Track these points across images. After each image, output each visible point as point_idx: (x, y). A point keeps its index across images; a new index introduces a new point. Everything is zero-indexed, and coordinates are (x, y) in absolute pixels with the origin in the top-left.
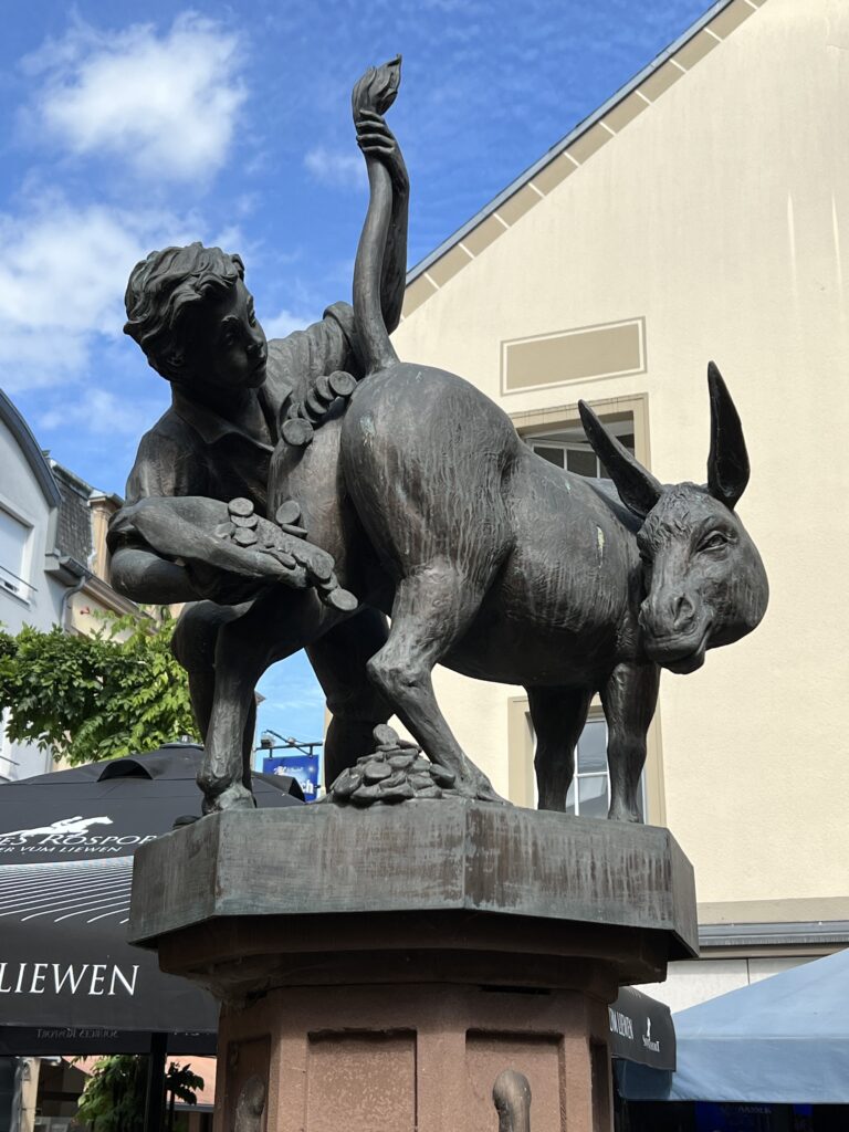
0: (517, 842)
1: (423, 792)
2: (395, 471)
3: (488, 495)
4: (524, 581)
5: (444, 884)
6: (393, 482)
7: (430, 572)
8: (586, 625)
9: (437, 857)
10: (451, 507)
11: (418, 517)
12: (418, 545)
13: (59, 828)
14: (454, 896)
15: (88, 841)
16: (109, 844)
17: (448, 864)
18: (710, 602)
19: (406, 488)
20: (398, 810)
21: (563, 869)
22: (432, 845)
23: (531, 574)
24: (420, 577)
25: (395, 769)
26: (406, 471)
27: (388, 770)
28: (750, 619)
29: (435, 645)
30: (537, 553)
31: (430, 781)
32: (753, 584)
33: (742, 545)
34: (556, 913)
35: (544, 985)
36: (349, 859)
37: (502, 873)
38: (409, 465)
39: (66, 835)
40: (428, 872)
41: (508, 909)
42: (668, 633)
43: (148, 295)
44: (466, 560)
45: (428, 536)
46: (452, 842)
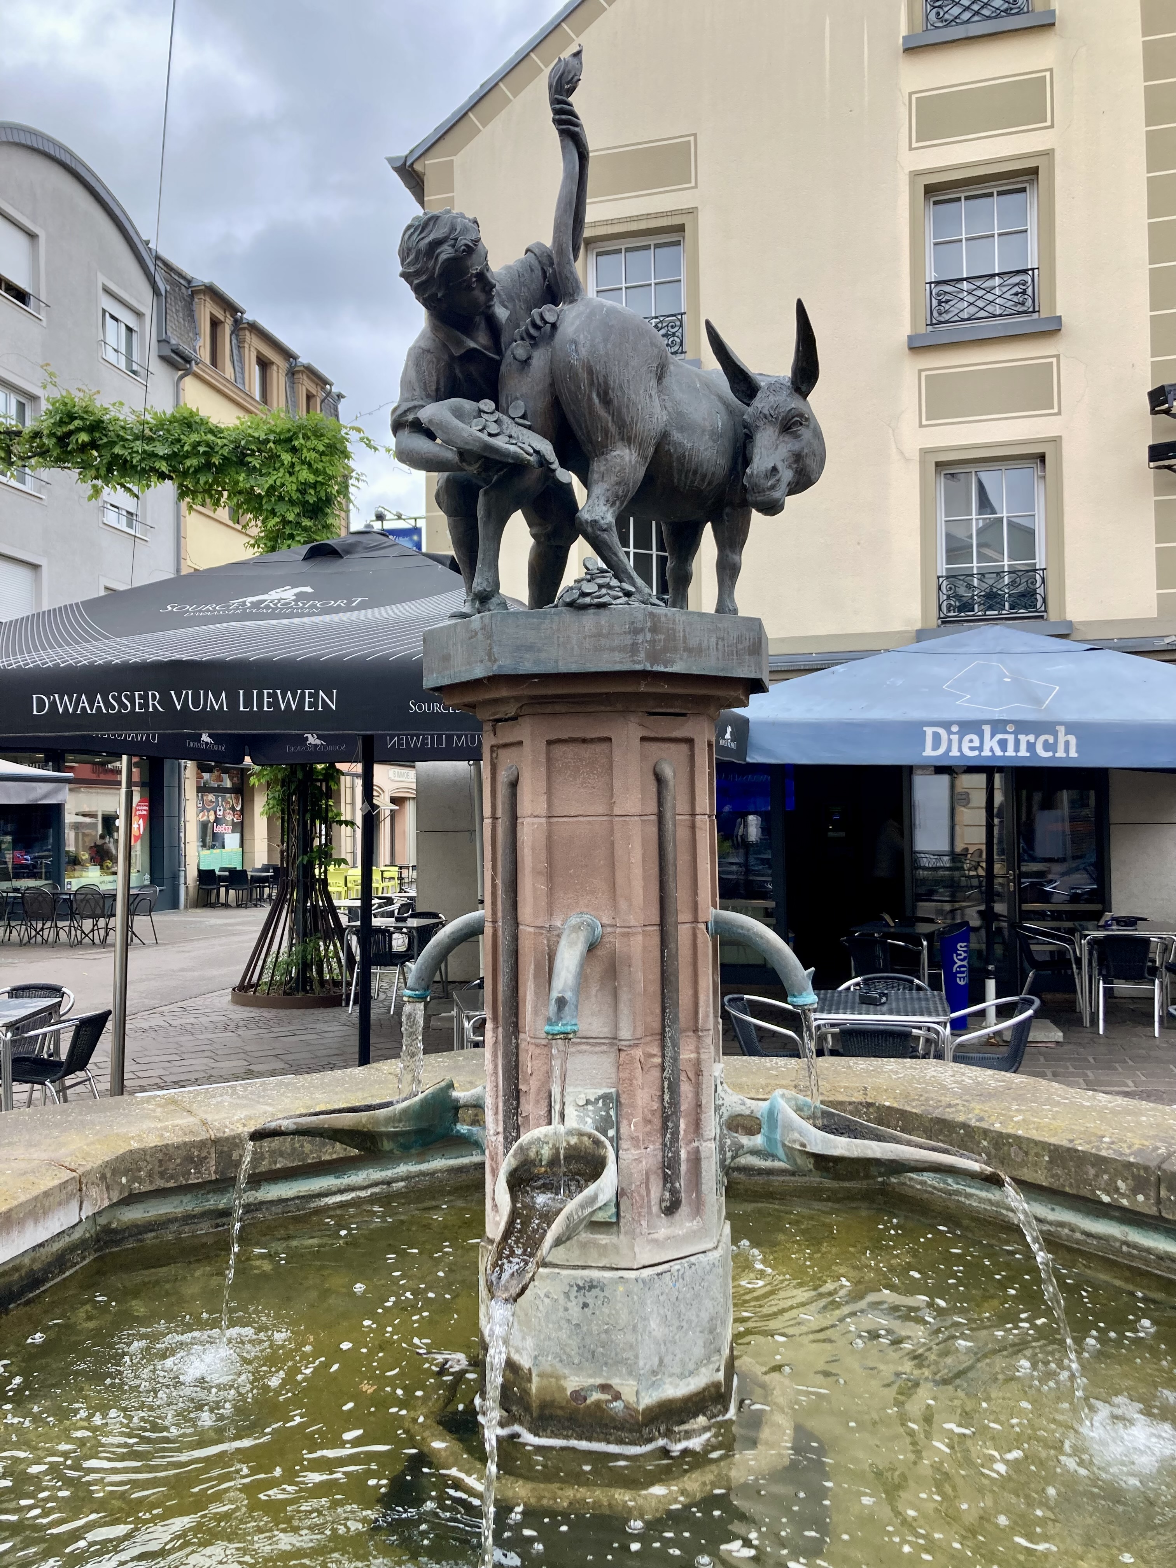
0: (674, 630)
1: (618, 601)
2: (591, 384)
3: (651, 396)
4: (671, 455)
5: (632, 656)
6: (591, 391)
7: (615, 453)
8: (709, 484)
9: (628, 640)
10: (628, 407)
11: (606, 415)
12: (607, 435)
13: (274, 595)
14: (639, 662)
15: (296, 604)
16: (311, 607)
17: (634, 644)
18: (790, 467)
19: (598, 395)
20: (603, 612)
21: (700, 644)
22: (625, 633)
23: (676, 449)
24: (608, 457)
25: (600, 586)
26: (599, 384)
27: (596, 588)
28: (813, 477)
29: (618, 503)
30: (679, 435)
31: (621, 594)
32: (817, 453)
33: (812, 426)
34: (695, 670)
35: (683, 711)
36: (574, 642)
37: (665, 649)
38: (601, 380)
39: (279, 600)
40: (621, 649)
41: (669, 670)
42: (764, 491)
43: (419, 252)
44: (637, 444)
45: (613, 428)
46: (636, 631)
